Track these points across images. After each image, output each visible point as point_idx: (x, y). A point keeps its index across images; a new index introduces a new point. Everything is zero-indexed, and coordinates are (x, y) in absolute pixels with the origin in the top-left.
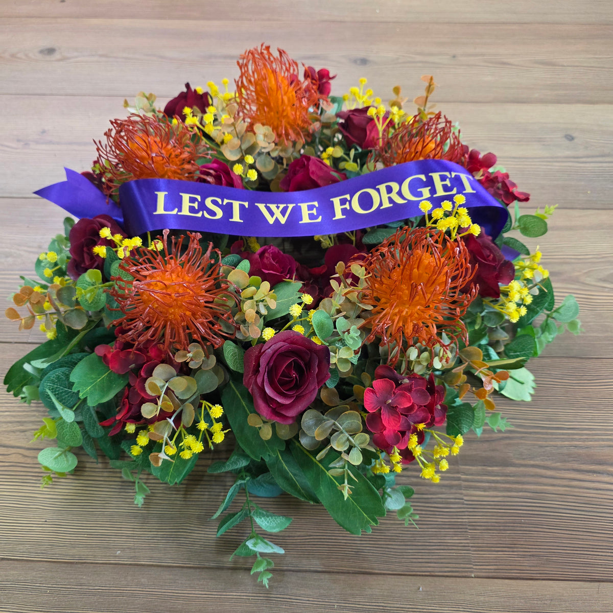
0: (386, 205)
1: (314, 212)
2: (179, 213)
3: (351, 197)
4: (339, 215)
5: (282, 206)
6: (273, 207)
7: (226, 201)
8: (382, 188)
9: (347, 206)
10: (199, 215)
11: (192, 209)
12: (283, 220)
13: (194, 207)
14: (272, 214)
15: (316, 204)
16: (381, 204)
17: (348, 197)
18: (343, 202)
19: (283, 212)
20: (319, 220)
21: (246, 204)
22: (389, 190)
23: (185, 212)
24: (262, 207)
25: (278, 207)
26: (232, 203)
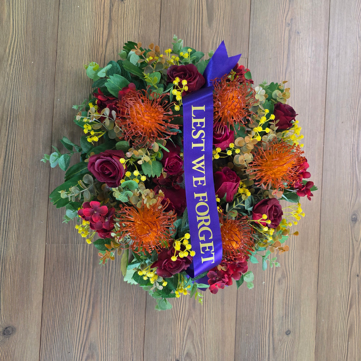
0: (198, 219)
1: (200, 183)
2: (192, 117)
3: (206, 202)
4: (196, 195)
5: (204, 168)
6: (203, 163)
7: (204, 140)
8: (208, 217)
9: (201, 200)
10: (193, 127)
11: (196, 124)
12: (194, 168)
13: (198, 125)
14: (198, 163)
15: (205, 184)
16: (199, 216)
17: (207, 200)
18: (204, 198)
19: (199, 168)
20: (194, 186)
21: (203, 150)
22: (206, 221)
23: (194, 121)
24: (203, 157)
25: (203, 166)
26: (203, 143)
